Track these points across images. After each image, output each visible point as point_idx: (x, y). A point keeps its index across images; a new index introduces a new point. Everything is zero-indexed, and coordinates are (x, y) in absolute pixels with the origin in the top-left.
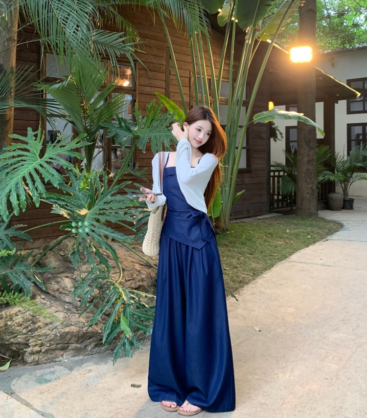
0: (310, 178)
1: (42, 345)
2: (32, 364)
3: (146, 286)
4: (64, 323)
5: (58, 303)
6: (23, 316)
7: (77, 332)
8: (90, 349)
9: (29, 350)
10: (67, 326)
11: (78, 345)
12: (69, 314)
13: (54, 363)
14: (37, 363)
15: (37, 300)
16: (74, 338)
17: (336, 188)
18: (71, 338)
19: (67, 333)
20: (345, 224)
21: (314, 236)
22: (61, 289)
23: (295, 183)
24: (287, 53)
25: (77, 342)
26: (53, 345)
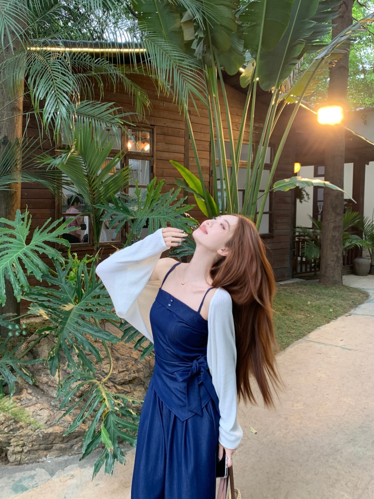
0: (335, 246)
1: (24, 445)
2: (14, 463)
3: (142, 378)
4: (48, 423)
5: (44, 398)
6: (5, 414)
7: (61, 432)
8: (76, 448)
9: (11, 449)
10: (51, 426)
11: (63, 446)
12: (55, 411)
13: (37, 464)
14: (20, 463)
15: (22, 396)
16: (58, 438)
17: (363, 252)
18: (54, 439)
19: (51, 434)
20: (371, 294)
21: (336, 309)
22: (49, 383)
23: (320, 248)
24: (315, 113)
25: (62, 442)
26: (35, 445)
